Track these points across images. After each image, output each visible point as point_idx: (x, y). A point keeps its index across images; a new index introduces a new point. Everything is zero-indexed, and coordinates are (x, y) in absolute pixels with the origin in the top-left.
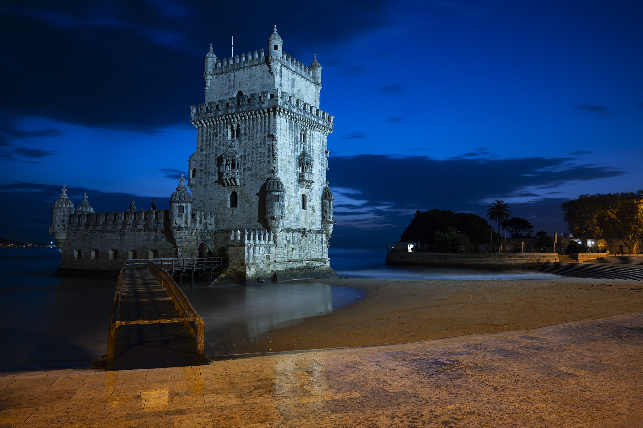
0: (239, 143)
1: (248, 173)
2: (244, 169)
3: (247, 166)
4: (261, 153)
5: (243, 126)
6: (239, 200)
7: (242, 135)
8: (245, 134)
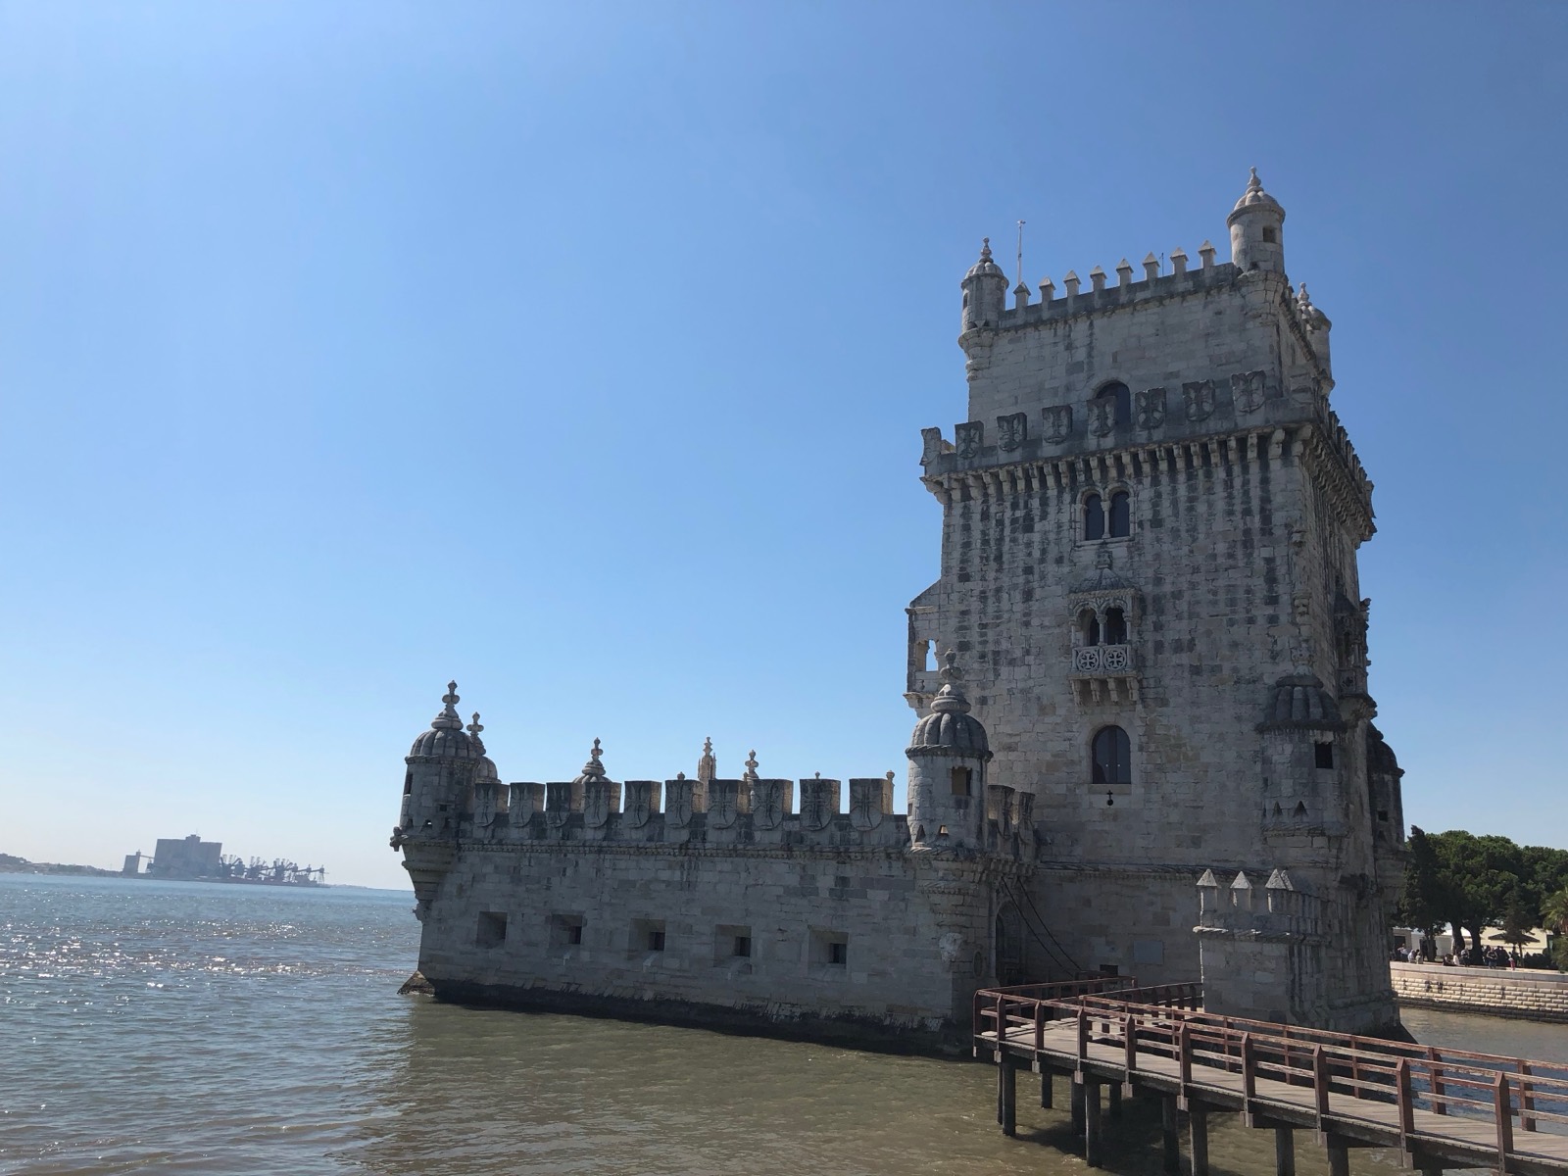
0: (1130, 552)
1: (1175, 659)
2: (1159, 647)
3: (1170, 636)
4: (1231, 588)
5: (1146, 493)
6: (1136, 757)
7: (1141, 524)
8: (1157, 522)
